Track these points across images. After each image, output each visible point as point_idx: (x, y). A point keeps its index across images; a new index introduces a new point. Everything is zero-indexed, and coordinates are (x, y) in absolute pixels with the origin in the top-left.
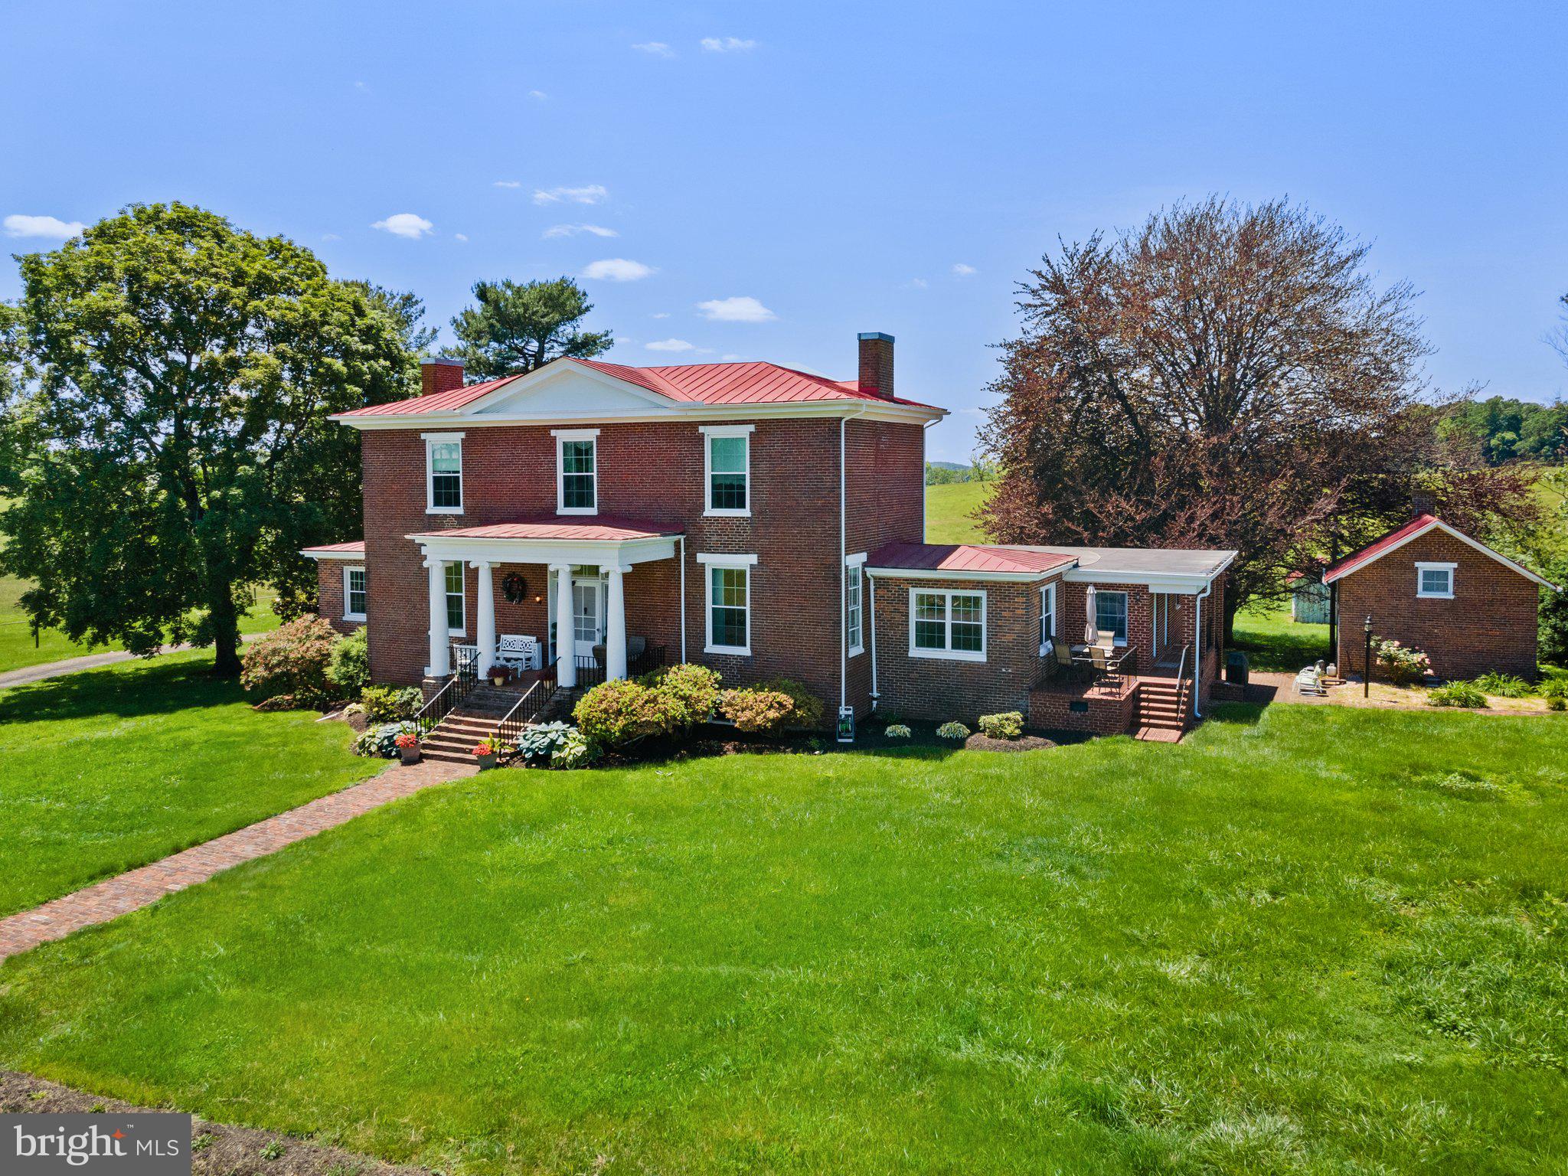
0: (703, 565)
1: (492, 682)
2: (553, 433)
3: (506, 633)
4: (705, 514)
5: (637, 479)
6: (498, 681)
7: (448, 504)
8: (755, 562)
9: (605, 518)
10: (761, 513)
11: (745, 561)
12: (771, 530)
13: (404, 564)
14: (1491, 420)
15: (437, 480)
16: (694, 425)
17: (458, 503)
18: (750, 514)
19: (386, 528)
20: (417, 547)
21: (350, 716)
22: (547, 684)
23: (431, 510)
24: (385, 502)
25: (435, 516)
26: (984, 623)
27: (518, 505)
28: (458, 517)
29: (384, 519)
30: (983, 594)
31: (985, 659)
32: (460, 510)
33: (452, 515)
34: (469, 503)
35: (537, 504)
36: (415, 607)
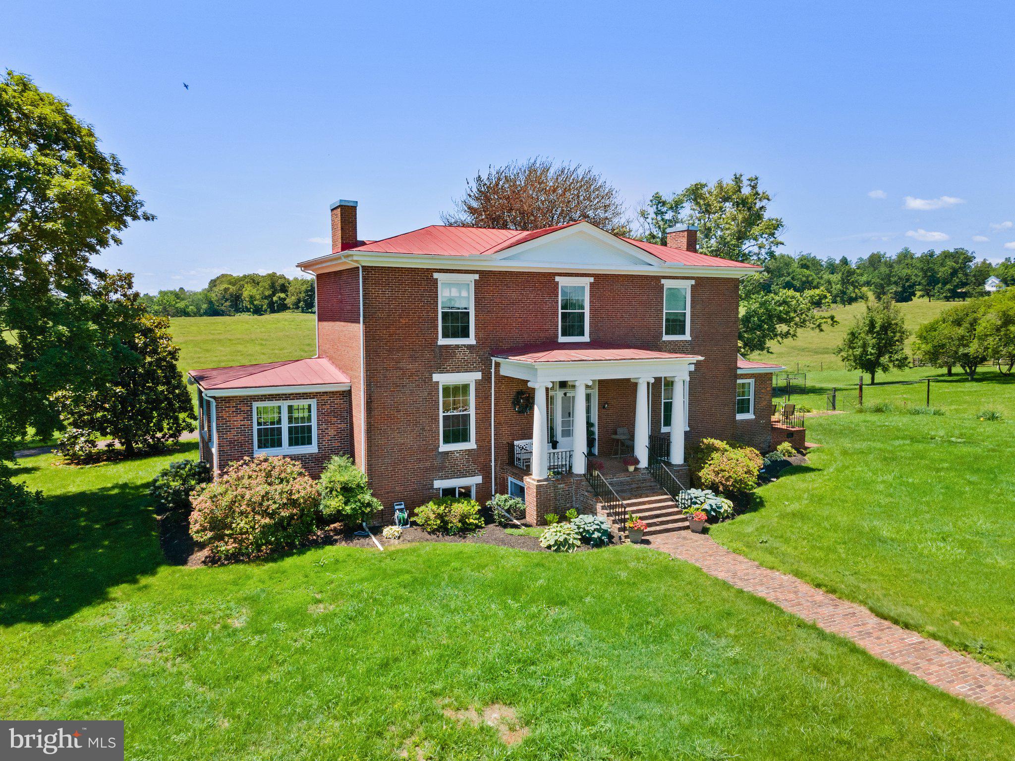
1: (591, 475)
3: (515, 440)
4: (662, 339)
6: (595, 473)
10: (697, 337)
13: (412, 392)
14: (272, 286)
15: (445, 315)
16: (657, 279)
17: (467, 335)
18: (690, 339)
19: (393, 359)
20: (427, 375)
21: (399, 538)
22: (631, 468)
23: (442, 341)
24: (391, 335)
25: (447, 347)
26: (752, 398)
27: (525, 336)
28: (470, 347)
29: (390, 351)
30: (751, 381)
31: (754, 417)
32: (471, 340)
33: (464, 345)
34: (481, 335)
35: (542, 335)
36: (423, 429)
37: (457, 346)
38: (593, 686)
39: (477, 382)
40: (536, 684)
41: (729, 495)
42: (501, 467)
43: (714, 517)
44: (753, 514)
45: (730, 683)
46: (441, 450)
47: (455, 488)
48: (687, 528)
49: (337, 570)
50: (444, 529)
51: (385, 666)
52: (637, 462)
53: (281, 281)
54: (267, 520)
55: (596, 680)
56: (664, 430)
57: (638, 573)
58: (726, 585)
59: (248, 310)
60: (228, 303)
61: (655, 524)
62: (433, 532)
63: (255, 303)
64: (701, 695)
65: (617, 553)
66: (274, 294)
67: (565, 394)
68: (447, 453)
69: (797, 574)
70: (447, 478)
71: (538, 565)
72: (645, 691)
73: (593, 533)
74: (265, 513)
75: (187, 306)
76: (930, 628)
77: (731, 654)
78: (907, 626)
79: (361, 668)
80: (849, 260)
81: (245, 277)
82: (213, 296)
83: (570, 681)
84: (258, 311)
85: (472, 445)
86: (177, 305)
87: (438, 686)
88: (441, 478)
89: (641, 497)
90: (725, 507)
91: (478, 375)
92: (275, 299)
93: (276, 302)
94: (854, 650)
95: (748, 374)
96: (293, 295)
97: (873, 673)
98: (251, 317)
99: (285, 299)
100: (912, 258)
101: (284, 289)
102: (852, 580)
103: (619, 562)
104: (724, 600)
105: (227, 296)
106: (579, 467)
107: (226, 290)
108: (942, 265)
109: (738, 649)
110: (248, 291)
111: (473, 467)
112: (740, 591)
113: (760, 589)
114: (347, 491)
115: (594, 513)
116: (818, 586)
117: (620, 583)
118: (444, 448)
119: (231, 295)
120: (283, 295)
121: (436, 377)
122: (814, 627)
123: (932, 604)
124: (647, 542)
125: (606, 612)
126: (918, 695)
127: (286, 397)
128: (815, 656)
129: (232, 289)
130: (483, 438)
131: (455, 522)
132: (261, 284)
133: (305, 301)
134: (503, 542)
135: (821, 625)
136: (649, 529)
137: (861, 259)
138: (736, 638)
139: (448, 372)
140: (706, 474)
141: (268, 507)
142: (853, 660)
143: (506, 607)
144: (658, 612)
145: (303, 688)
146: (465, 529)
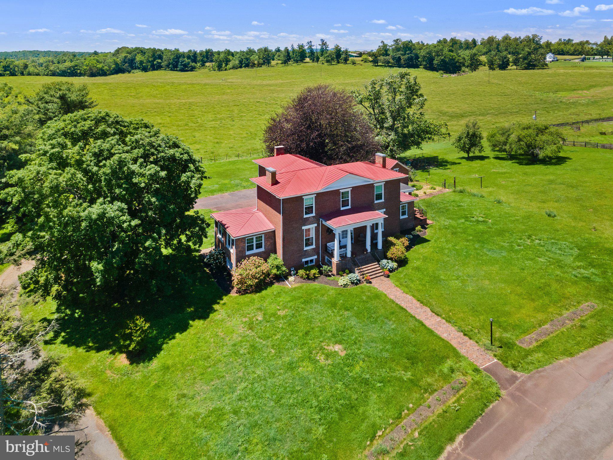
2: (340, 190)
4: (375, 203)
5: (360, 198)
7: (309, 214)
8: (385, 210)
9: (353, 208)
10: (386, 200)
12: (388, 203)
13: (296, 233)
14: (153, 55)
15: (306, 208)
16: (373, 184)
17: (312, 213)
18: (383, 201)
20: (300, 227)
21: (294, 281)
22: (365, 253)
23: (305, 216)
24: (290, 217)
25: (306, 218)
26: (407, 210)
28: (313, 217)
29: (290, 222)
30: (406, 204)
31: (407, 217)
32: (314, 214)
34: (317, 212)
35: (335, 209)
36: (299, 244)
37: (309, 217)
38: (359, 338)
39: (315, 227)
40: (345, 338)
41: (396, 261)
42: (322, 253)
43: (392, 270)
44: (404, 268)
45: (392, 336)
47: (308, 261)
48: (382, 275)
49: (280, 296)
50: (308, 278)
51: (307, 333)
52: (367, 250)
53: (158, 53)
54: (257, 280)
55: (360, 337)
56: (375, 231)
57: (369, 297)
58: (393, 302)
59: (139, 68)
60: (127, 65)
61: (373, 275)
62: (304, 279)
63: (144, 65)
64: (385, 340)
65: (362, 288)
66: (154, 60)
69: (414, 296)
71: (339, 294)
72: (372, 340)
73: (355, 280)
74: (256, 278)
75: (103, 67)
76: (444, 316)
77: (393, 327)
78: (438, 315)
79: (301, 334)
80: (476, 39)
81: (137, 49)
82: (119, 61)
83: (354, 337)
84: (145, 69)
85: (314, 246)
86: (98, 66)
87: (321, 339)
88: (305, 258)
89: (368, 264)
90: (395, 266)
91: (316, 225)
92: (155, 63)
93: (156, 64)
94: (423, 325)
96: (165, 61)
97: (426, 332)
98: (141, 73)
99: (161, 63)
100: (510, 40)
101: (160, 57)
102: (428, 298)
103: (363, 292)
104: (392, 307)
105: (126, 60)
106: (349, 255)
107: (126, 57)
108: (523, 50)
109: (395, 325)
110: (139, 58)
111: (314, 253)
112: (397, 304)
113: (403, 302)
114: (278, 267)
115: (355, 273)
116: (418, 301)
117: (364, 301)
118: (305, 249)
119: (129, 60)
120: (159, 61)
121: (303, 227)
122: (414, 317)
123: (447, 307)
124: (370, 283)
125: (361, 313)
126: (434, 338)
127: (256, 235)
128: (413, 326)
129: (129, 56)
130: (317, 244)
131: (312, 276)
132: (146, 54)
133: (173, 65)
134: (327, 283)
135: (416, 316)
136: (371, 277)
137: (483, 39)
138: (395, 321)
139: (307, 225)
140: (389, 254)
141: (257, 276)
142: (422, 328)
143: (333, 312)
144: (375, 312)
145: (288, 340)
146: (315, 278)
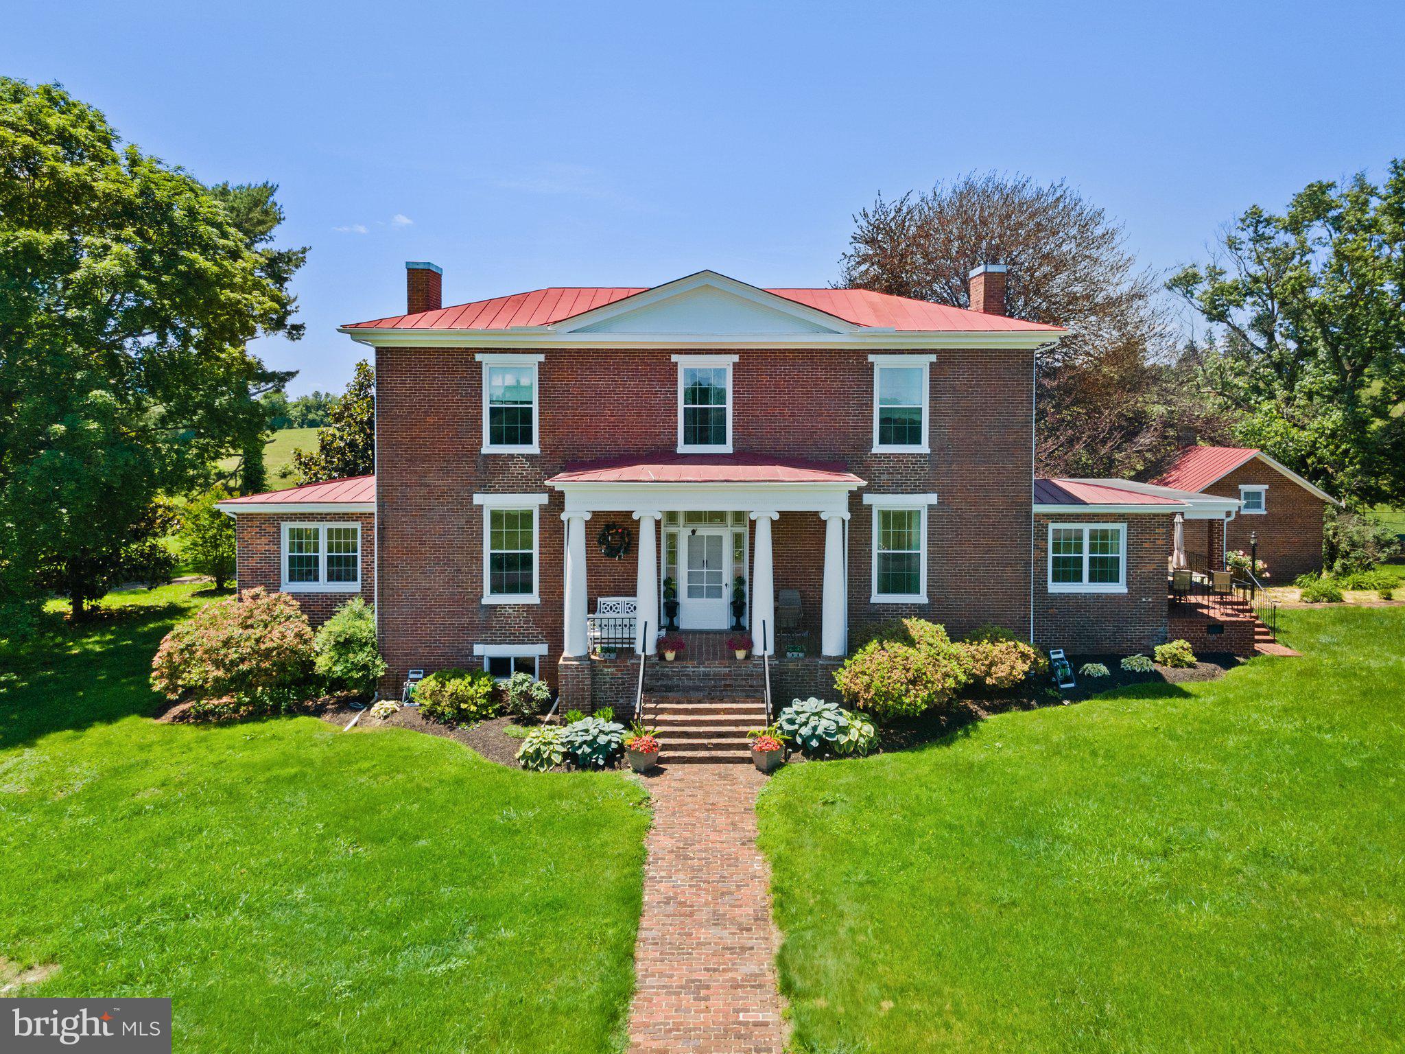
0: (870, 506)
1: (662, 657)
2: (674, 358)
3: (602, 596)
4: (874, 451)
5: (787, 412)
6: (670, 656)
7: (512, 440)
8: (935, 502)
9: (741, 457)
10: (941, 449)
11: (921, 502)
12: (954, 467)
13: (442, 518)
15: (494, 412)
16: (861, 354)
17: (528, 440)
18: (928, 451)
19: (415, 471)
20: (465, 495)
21: (386, 717)
22: (740, 654)
23: (487, 449)
24: (412, 439)
25: (496, 456)
26: (1123, 555)
27: (621, 442)
28: (531, 458)
29: (411, 461)
30: (1122, 527)
31: (1125, 590)
32: (534, 448)
33: (522, 455)
34: (548, 441)
35: (648, 441)
36: (459, 571)
37: (511, 456)
39: (542, 508)
46: (484, 601)
47: (509, 659)
48: (749, 761)
54: (221, 673)
56: (877, 598)
67: (694, 532)
68: (494, 607)
70: (493, 642)
73: (580, 747)
85: (534, 598)
88: (485, 642)
89: (721, 701)
90: (853, 736)
91: (543, 499)
95: (1111, 515)
111: (534, 630)
118: (490, 599)
121: (478, 499)
124: (657, 774)
127: (322, 517)
130: (550, 590)
139: (496, 492)
141: (226, 655)
